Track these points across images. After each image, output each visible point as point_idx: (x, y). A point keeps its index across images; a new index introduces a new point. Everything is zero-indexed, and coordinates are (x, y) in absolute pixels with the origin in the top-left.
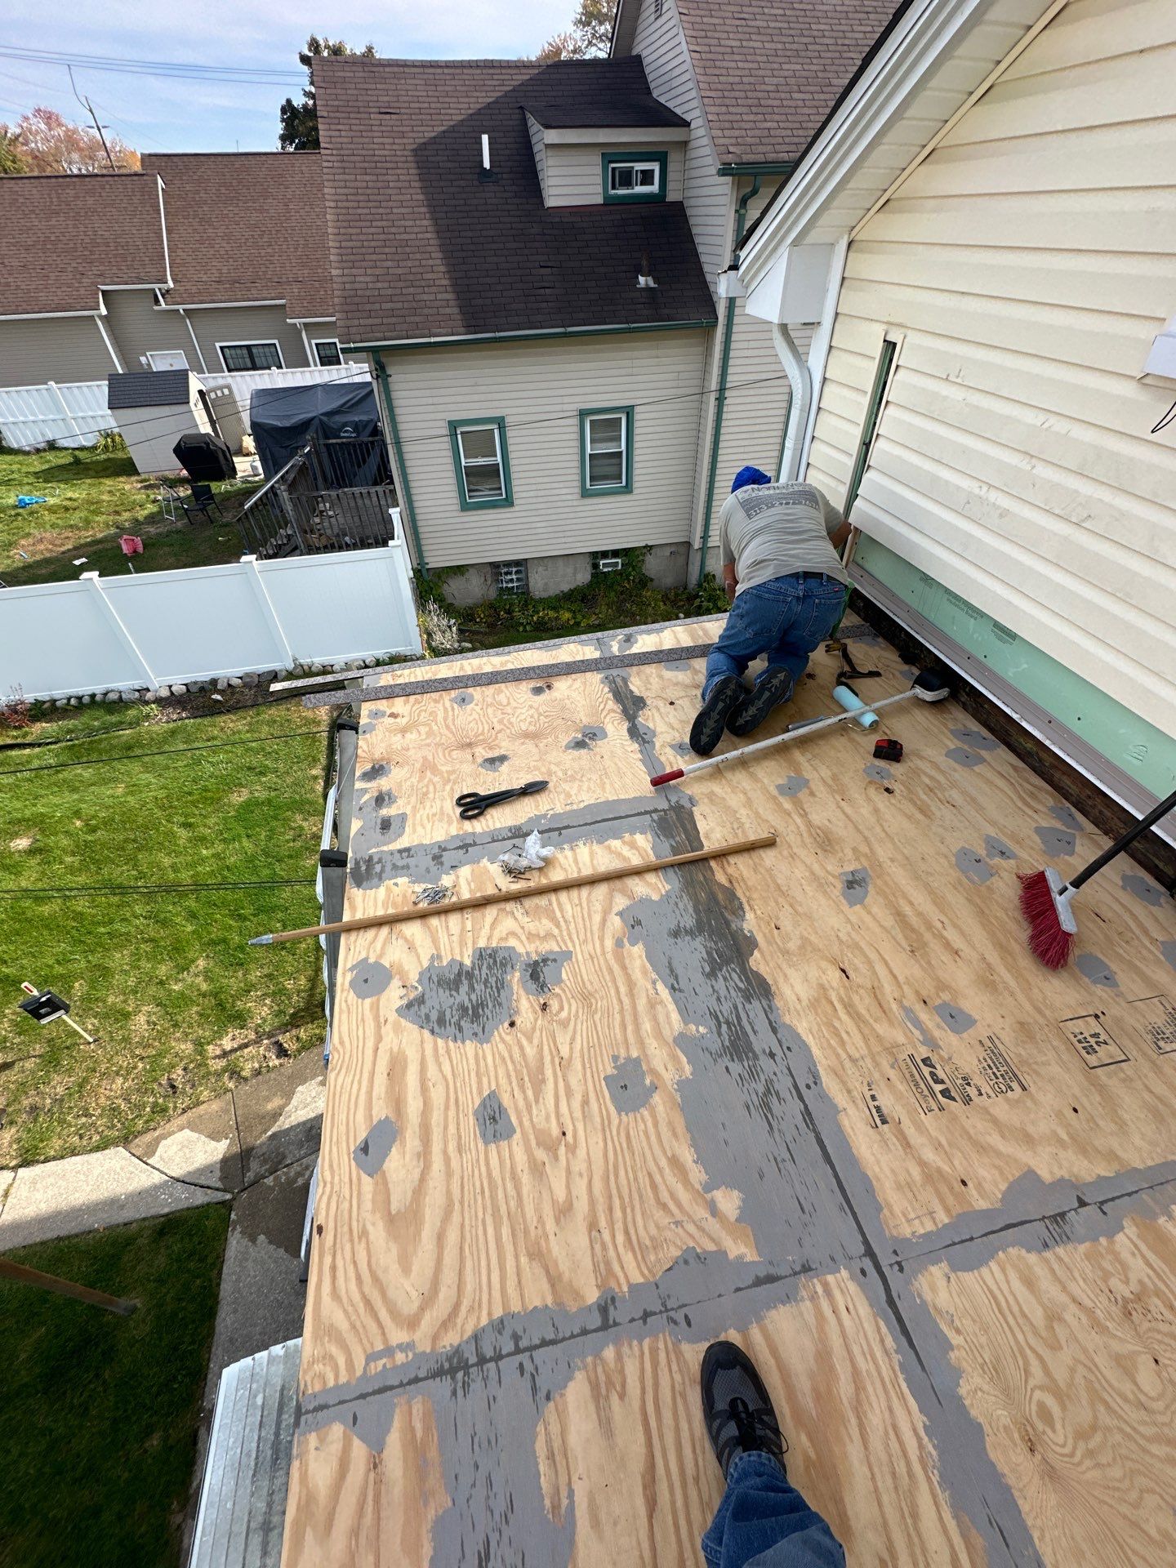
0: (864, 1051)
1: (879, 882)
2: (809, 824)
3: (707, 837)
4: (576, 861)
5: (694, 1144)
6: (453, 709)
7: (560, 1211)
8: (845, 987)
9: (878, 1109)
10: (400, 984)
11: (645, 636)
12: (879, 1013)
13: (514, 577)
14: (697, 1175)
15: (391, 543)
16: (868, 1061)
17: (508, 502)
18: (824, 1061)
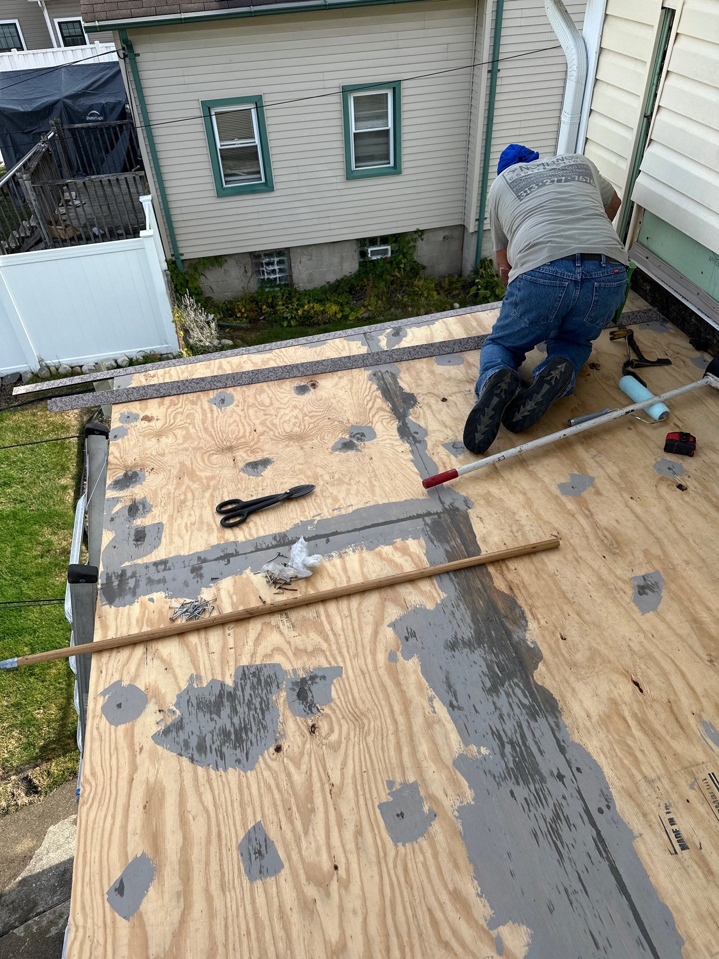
0: (661, 771)
1: (673, 587)
2: (595, 525)
3: (484, 541)
4: (345, 569)
5: (478, 876)
6: (212, 411)
7: (333, 953)
8: (638, 701)
9: (677, 833)
10: (157, 708)
11: (414, 329)
12: (676, 729)
13: (276, 267)
14: (482, 910)
15: (142, 233)
16: (665, 782)
17: (268, 186)
18: (618, 784)
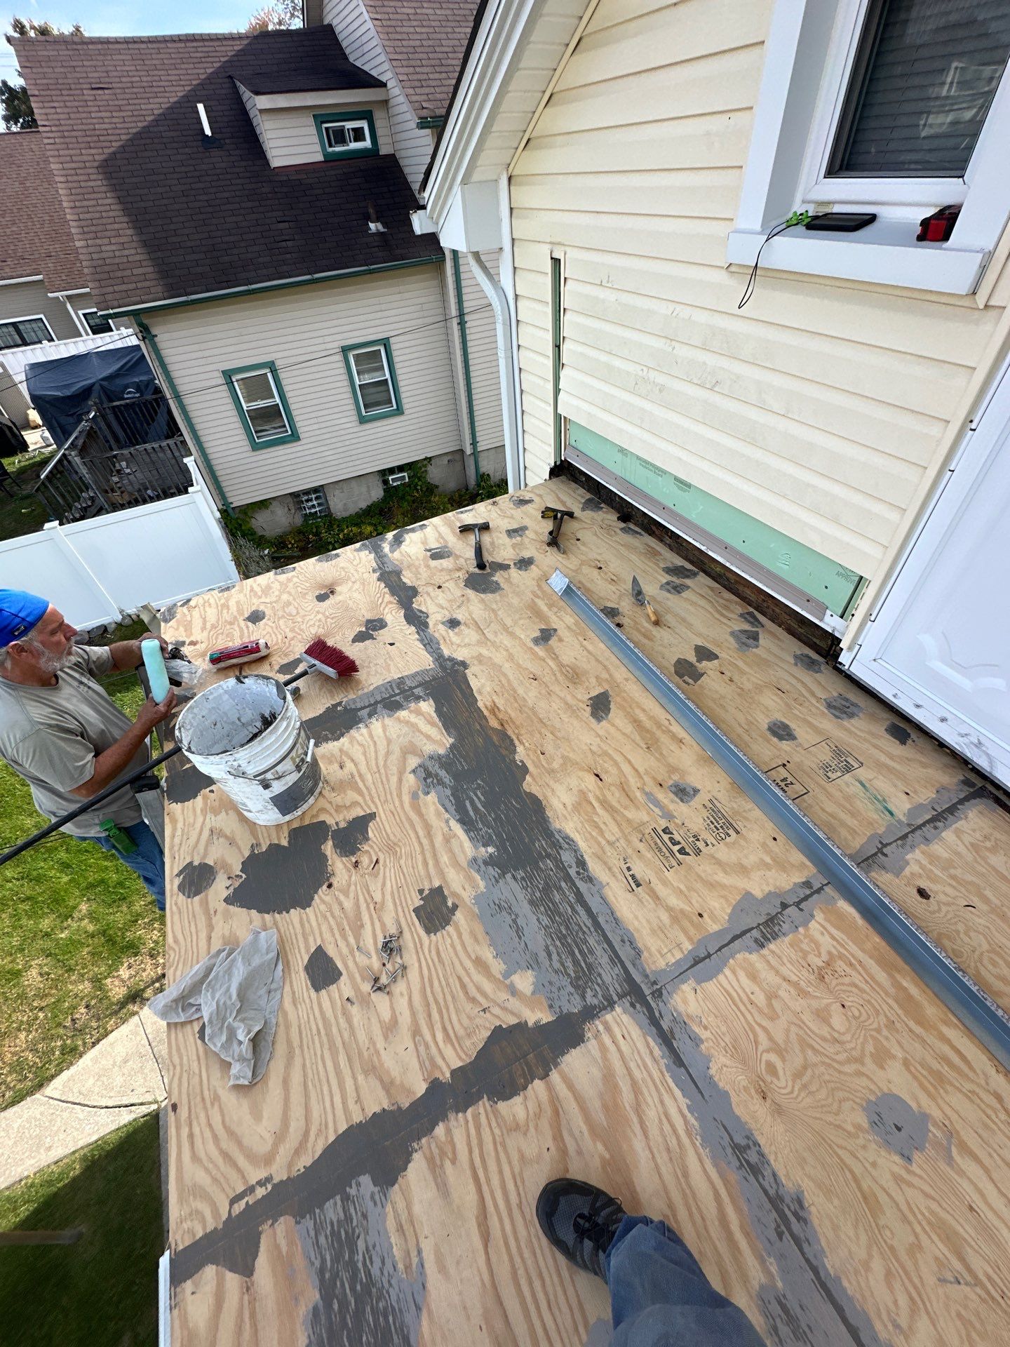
0: (619, 834)
1: (618, 699)
2: (561, 665)
3: (480, 693)
4: (371, 736)
5: (493, 944)
6: (247, 627)
7: (388, 1029)
8: (599, 788)
9: (633, 876)
10: (226, 877)
11: (410, 534)
12: (628, 802)
13: (315, 503)
14: (497, 967)
15: (190, 489)
16: (622, 841)
17: (295, 437)
18: (589, 851)
